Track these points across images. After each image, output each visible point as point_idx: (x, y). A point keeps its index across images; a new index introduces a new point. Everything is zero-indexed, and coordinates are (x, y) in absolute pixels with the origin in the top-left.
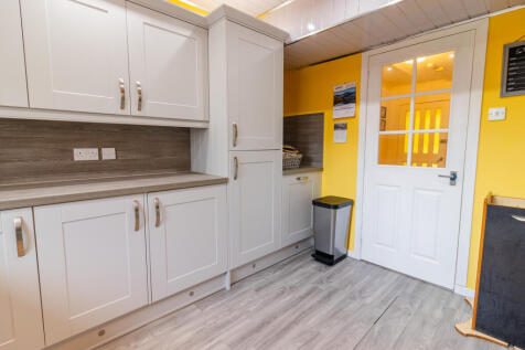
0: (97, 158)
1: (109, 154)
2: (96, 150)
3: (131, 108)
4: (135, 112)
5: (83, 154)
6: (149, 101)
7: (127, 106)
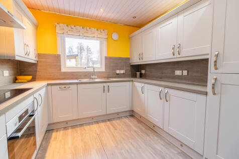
0: (181, 74)
1: (185, 73)
2: (181, 71)
3: (177, 55)
4: (178, 56)
5: (178, 73)
6: (183, 50)
7: (175, 55)
